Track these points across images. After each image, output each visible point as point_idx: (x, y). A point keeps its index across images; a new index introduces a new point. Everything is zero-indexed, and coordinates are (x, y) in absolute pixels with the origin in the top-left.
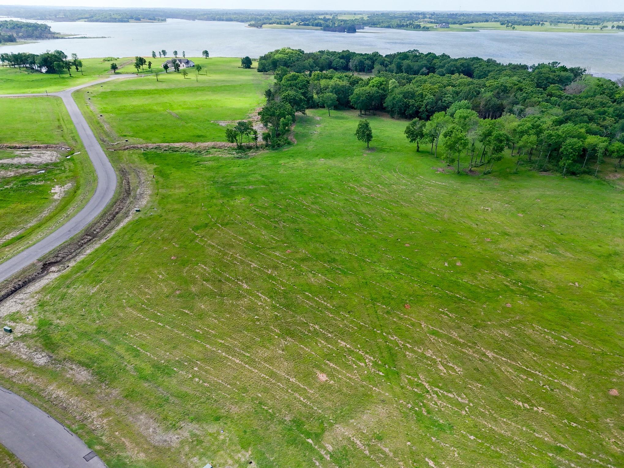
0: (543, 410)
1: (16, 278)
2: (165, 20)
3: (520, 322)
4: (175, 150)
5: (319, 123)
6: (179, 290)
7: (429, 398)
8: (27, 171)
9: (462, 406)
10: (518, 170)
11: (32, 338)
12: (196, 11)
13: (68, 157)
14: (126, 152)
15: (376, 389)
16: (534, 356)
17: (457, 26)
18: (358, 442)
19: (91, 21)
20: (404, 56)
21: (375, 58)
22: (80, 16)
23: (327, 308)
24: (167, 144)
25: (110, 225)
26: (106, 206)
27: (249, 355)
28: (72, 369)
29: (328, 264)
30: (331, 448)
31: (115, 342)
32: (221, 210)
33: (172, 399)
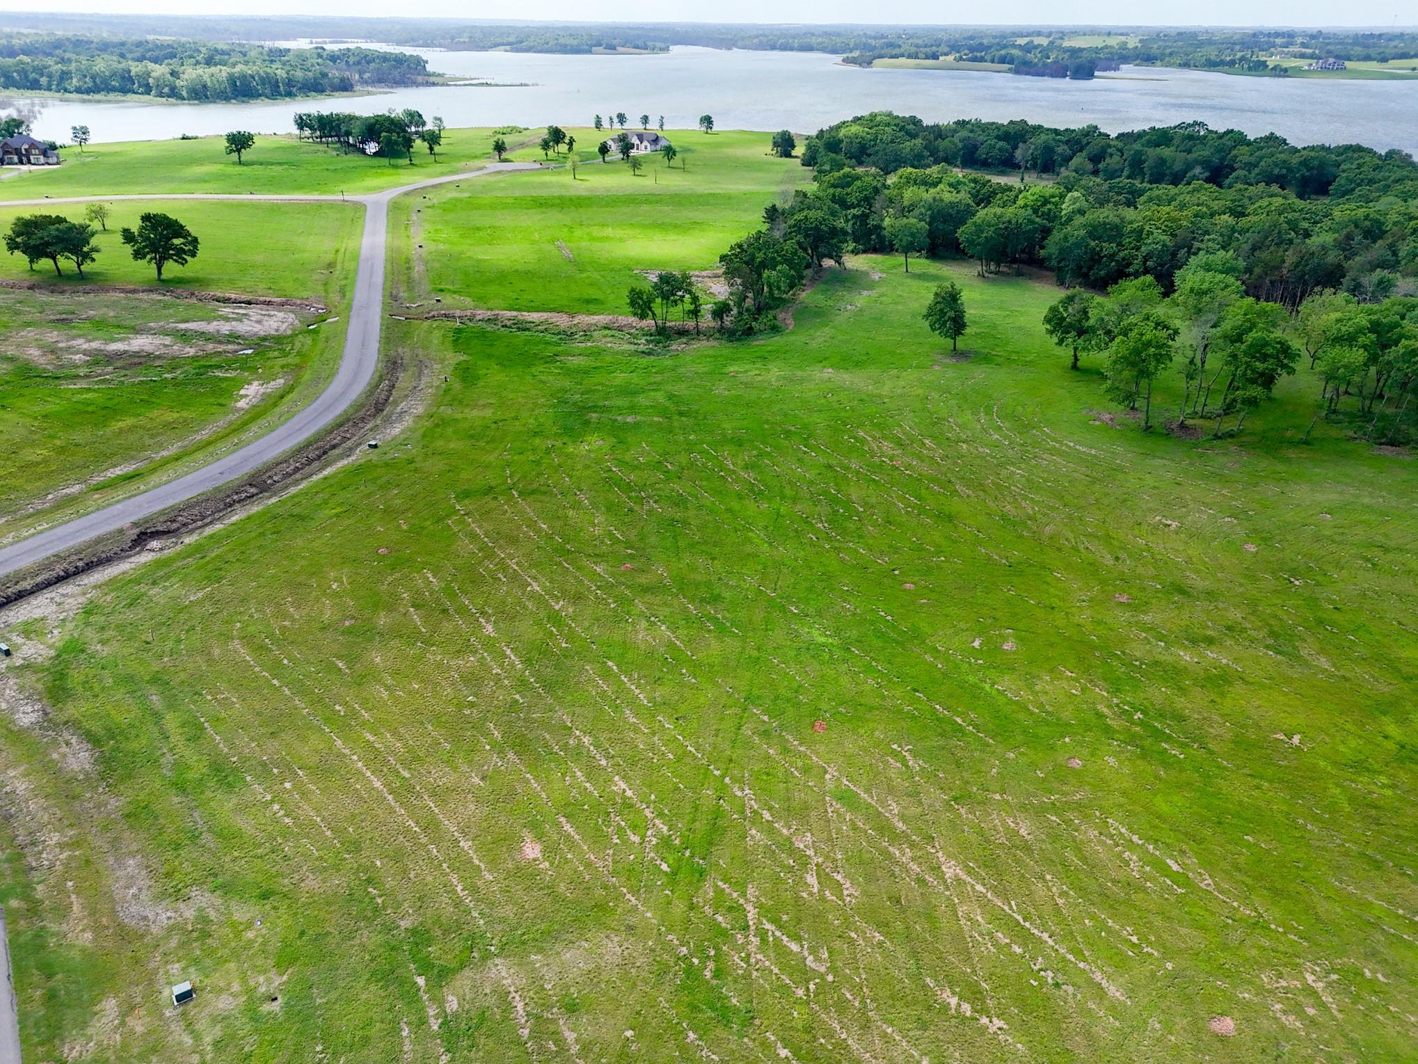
0: (1000, 1029)
1: (76, 554)
2: (666, 49)
3: (1079, 807)
4: (522, 327)
5: (871, 286)
6: (353, 617)
7: (739, 942)
8: (221, 348)
9: (804, 975)
10: (1314, 434)
11: (35, 672)
12: (741, 29)
13: (311, 327)
14: (426, 324)
15: (633, 899)
16: (1063, 894)
17: (1372, 66)
18: (520, 1006)
19: (517, 51)
20: (1161, 137)
21: (1084, 141)
22: (499, 40)
23: (633, 702)
24: (515, 313)
25: (307, 470)
26: (318, 433)
27: (408, 776)
28: (68, 744)
29: (698, 605)
30: (455, 1006)
31: (172, 705)
32: (538, 463)
33: (207, 839)
